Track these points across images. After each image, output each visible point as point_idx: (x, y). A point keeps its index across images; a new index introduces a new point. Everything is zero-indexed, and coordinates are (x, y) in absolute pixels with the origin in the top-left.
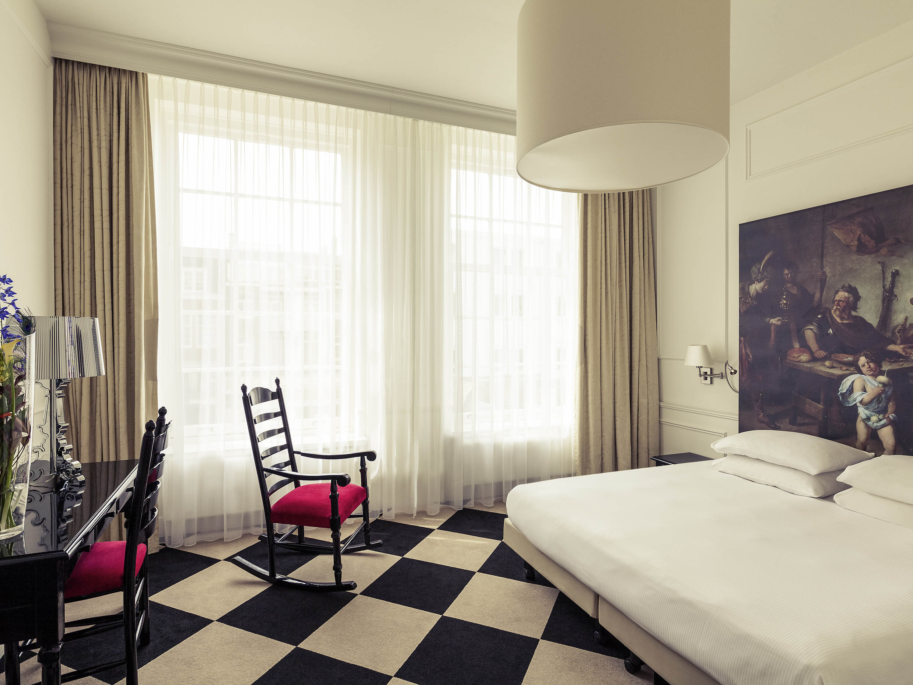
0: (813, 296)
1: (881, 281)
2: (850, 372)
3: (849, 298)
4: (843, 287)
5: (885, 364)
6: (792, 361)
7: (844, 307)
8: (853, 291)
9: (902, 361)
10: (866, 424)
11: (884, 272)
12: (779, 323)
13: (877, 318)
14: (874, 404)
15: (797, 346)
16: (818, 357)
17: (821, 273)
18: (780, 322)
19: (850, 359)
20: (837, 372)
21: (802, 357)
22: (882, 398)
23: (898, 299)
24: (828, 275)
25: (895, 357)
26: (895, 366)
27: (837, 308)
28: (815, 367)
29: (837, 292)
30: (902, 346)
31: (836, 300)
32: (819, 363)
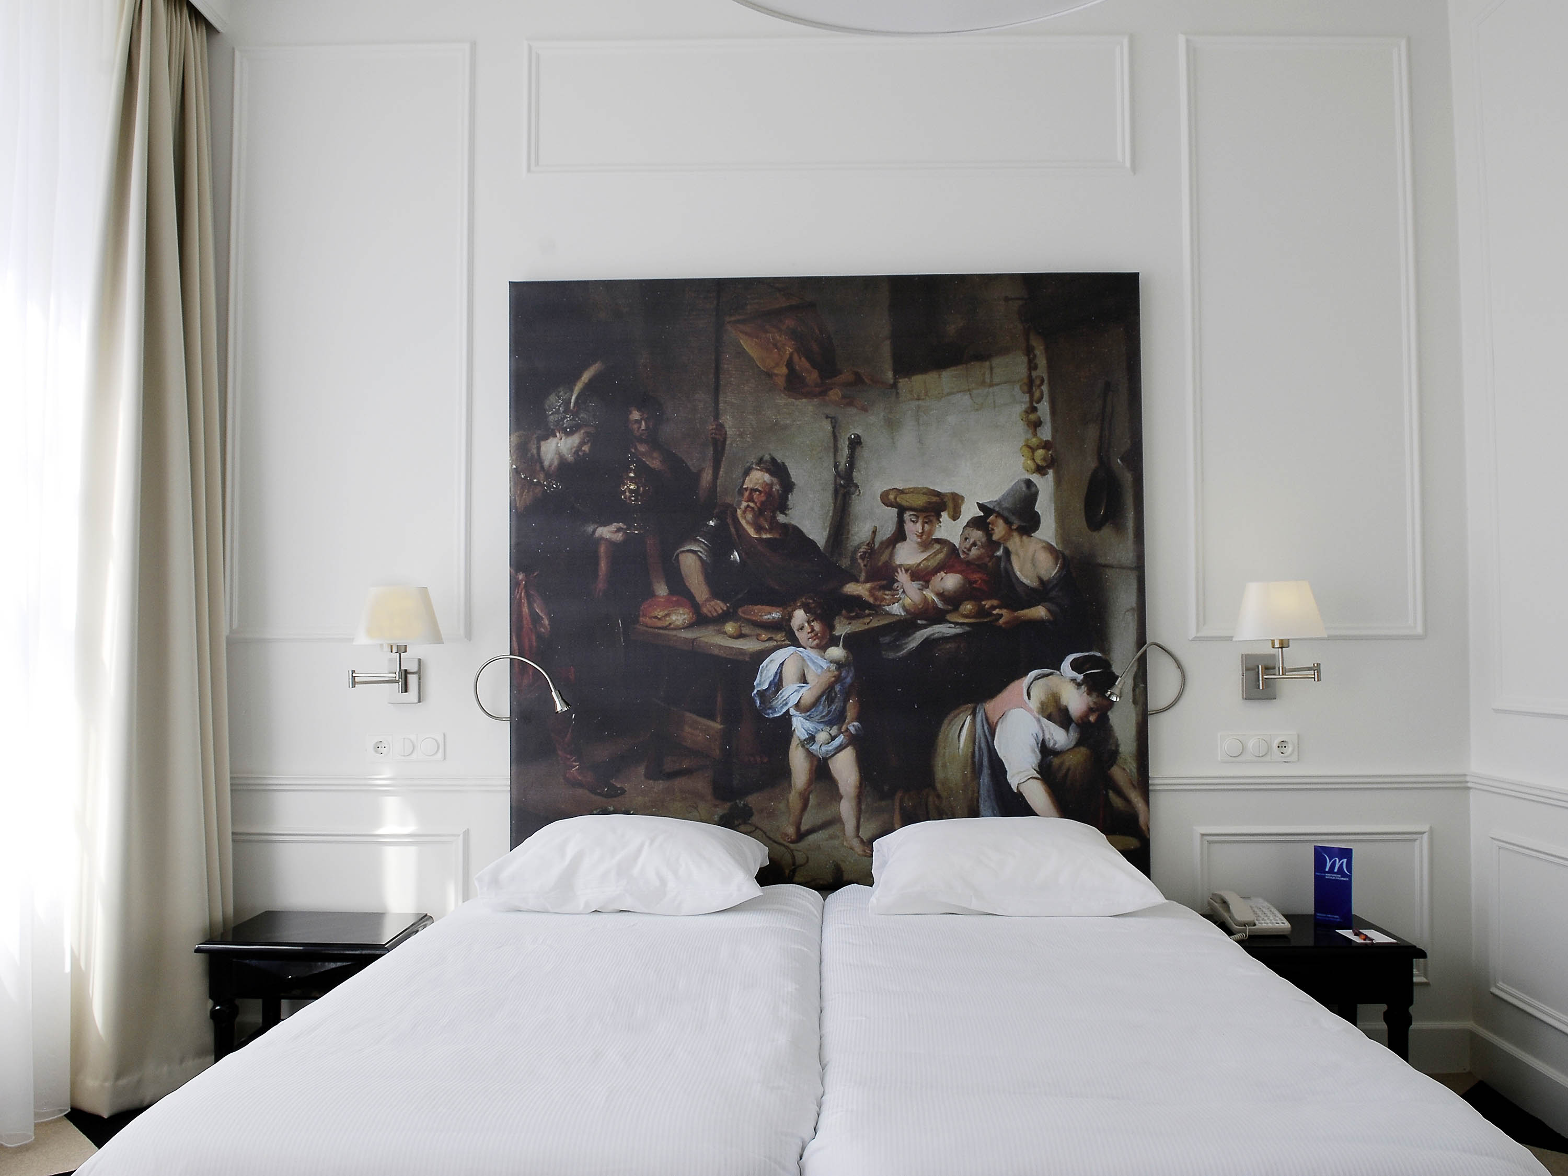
0: (697, 476)
1: (832, 455)
2: (775, 643)
3: (771, 485)
4: (760, 461)
5: (840, 623)
6: (651, 627)
7: (762, 503)
8: (778, 470)
9: (869, 615)
10: (808, 751)
11: (835, 438)
12: (619, 537)
13: (825, 530)
14: (821, 707)
15: (662, 590)
16: (709, 614)
17: (714, 427)
18: (621, 534)
19: (776, 615)
20: (750, 645)
21: (674, 617)
22: (835, 692)
23: (860, 493)
24: (730, 432)
25: (856, 606)
26: (858, 626)
27: (748, 506)
28: (703, 639)
29: (747, 472)
30: (868, 585)
31: (746, 489)
32: (711, 628)
